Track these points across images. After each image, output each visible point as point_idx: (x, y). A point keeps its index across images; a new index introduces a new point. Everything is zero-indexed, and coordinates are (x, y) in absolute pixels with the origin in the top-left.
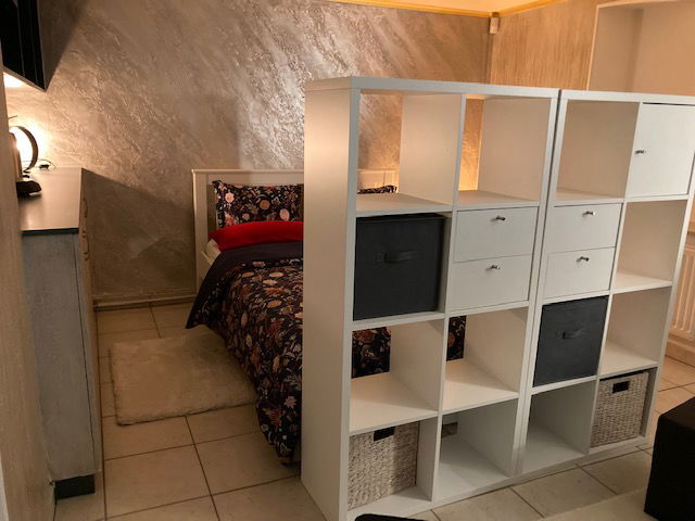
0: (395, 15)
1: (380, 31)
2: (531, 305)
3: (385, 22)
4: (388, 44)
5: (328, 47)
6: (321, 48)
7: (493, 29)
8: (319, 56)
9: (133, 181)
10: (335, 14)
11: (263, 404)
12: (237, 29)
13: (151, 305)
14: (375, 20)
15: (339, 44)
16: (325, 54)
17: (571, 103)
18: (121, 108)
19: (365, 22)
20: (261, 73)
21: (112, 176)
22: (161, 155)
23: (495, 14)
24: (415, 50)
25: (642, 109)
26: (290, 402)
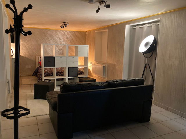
0: (69, 32)
1: (67, 34)
2: (67, 67)
3: (67, 33)
4: (68, 36)
5: (58, 37)
6: (57, 37)
7: (86, 34)
8: (57, 38)
9: (27, 56)
10: (59, 32)
11: (38, 80)
12: (43, 34)
13: (29, 76)
14: (66, 32)
15: (60, 36)
16: (58, 38)
17: (69, 46)
18: (25, 46)
19: (64, 33)
20: (47, 41)
21: (23, 56)
22: (31, 53)
23: (86, 31)
24: (73, 37)
25: (79, 47)
26: (41, 79)
